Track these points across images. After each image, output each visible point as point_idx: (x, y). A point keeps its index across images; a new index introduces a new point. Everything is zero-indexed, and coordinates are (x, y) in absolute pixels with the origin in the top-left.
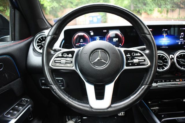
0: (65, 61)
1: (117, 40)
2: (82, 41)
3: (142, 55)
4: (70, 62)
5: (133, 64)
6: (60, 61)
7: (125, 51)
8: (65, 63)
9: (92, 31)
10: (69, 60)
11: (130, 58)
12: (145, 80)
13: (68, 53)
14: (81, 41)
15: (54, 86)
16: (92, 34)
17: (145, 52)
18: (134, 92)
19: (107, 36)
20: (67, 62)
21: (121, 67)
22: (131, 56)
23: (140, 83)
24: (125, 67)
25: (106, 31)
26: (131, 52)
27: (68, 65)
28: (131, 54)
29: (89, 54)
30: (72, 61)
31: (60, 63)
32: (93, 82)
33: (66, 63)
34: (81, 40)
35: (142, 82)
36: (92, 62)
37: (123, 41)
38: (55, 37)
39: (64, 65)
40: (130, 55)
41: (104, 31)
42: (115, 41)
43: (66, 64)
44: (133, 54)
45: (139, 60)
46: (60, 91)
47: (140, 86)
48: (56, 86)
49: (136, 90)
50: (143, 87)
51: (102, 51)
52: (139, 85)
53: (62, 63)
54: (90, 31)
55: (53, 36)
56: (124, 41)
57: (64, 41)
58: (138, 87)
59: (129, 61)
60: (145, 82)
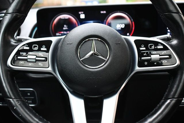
0: (34, 57)
1: (123, 27)
2: (66, 28)
3: (165, 48)
4: (44, 59)
5: (151, 63)
6: (27, 56)
7: (136, 41)
8: (34, 60)
9: (83, 12)
10: (42, 56)
11: (144, 53)
12: (171, 90)
13: (40, 44)
14: (64, 29)
15: (15, 100)
16: (82, 16)
17: (170, 43)
18: (153, 111)
19: (107, 20)
20: (37, 58)
21: (130, 68)
22: (147, 49)
23: (164, 95)
24: (137, 68)
25: (105, 12)
26: (146, 43)
27: (40, 64)
28: (146, 46)
29: (75, 46)
30: (46, 58)
31: (26, 60)
32: (83, 94)
33: (37, 60)
34: (65, 26)
35: (166, 93)
36: (81, 59)
37: (132, 29)
38: (18, 17)
39: (32, 64)
40: (144, 49)
41: (102, 12)
42: (120, 29)
43: (37, 62)
44: (151, 46)
45: (160, 56)
46: (25, 109)
47: (162, 101)
48: (17, 101)
49: (157, 108)
50: (169, 101)
51: (98, 40)
52: (162, 99)
53: (29, 60)
54: (80, 13)
55: (15, 15)
56: (134, 28)
57: (36, 29)
58: (160, 102)
59: (143, 58)
60: (172, 93)
